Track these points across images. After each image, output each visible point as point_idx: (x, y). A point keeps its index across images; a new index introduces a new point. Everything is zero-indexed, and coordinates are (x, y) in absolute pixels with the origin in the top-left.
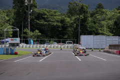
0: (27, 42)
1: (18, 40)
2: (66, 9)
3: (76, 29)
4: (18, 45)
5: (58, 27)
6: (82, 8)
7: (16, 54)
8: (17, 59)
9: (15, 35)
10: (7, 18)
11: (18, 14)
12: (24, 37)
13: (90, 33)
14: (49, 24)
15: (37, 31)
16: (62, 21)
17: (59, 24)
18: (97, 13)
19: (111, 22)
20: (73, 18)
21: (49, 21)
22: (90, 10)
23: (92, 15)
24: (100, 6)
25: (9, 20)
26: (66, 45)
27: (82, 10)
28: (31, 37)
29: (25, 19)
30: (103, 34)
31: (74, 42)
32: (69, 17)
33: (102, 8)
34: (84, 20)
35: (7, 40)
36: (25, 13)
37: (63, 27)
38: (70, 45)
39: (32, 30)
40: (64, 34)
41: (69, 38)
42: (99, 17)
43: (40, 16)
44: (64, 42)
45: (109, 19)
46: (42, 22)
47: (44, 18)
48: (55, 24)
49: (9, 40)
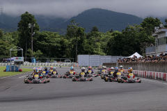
0: (30, 61)
1: (22, 59)
2: (65, 32)
3: (74, 49)
4: (22, 63)
5: (58, 47)
6: (79, 30)
7: (20, 71)
8: (21, 75)
9: (19, 54)
10: (13, 40)
11: (22, 36)
12: (28, 56)
13: (86, 53)
14: (50, 45)
15: (39, 51)
16: (61, 42)
17: (59, 45)
18: (92, 35)
19: (105, 43)
20: (71, 40)
21: (50, 42)
22: (86, 33)
23: (88, 37)
24: (95, 29)
25: (14, 41)
26: (65, 63)
27: (79, 33)
28: (34, 56)
29: (29, 40)
30: (97, 54)
31: (72, 61)
32: (67, 39)
33: (97, 31)
34: (81, 41)
35: (12, 58)
36: (29, 35)
37: (62, 47)
38: (69, 63)
39: (35, 50)
40: (63, 54)
41: (68, 57)
42: (94, 38)
43: (42, 38)
44: (63, 61)
45: (103, 41)
46: (44, 43)
47: (45, 40)
48: (55, 44)
49: (14, 59)
